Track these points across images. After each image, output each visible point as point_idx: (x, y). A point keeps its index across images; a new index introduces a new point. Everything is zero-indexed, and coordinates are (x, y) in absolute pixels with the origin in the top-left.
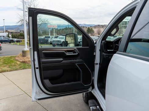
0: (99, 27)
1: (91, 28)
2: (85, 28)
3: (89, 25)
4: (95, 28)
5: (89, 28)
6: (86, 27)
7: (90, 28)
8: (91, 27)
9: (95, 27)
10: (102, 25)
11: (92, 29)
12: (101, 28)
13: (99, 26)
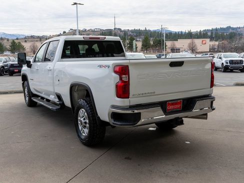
0: (33, 40)
1: (18, 41)
2: (6, 41)
3: (13, 35)
4: (26, 41)
5: (13, 41)
6: (8, 40)
7: (16, 41)
8: (17, 39)
9: (26, 39)
10: (39, 37)
11: (19, 43)
12: (37, 41)
13: (32, 37)
